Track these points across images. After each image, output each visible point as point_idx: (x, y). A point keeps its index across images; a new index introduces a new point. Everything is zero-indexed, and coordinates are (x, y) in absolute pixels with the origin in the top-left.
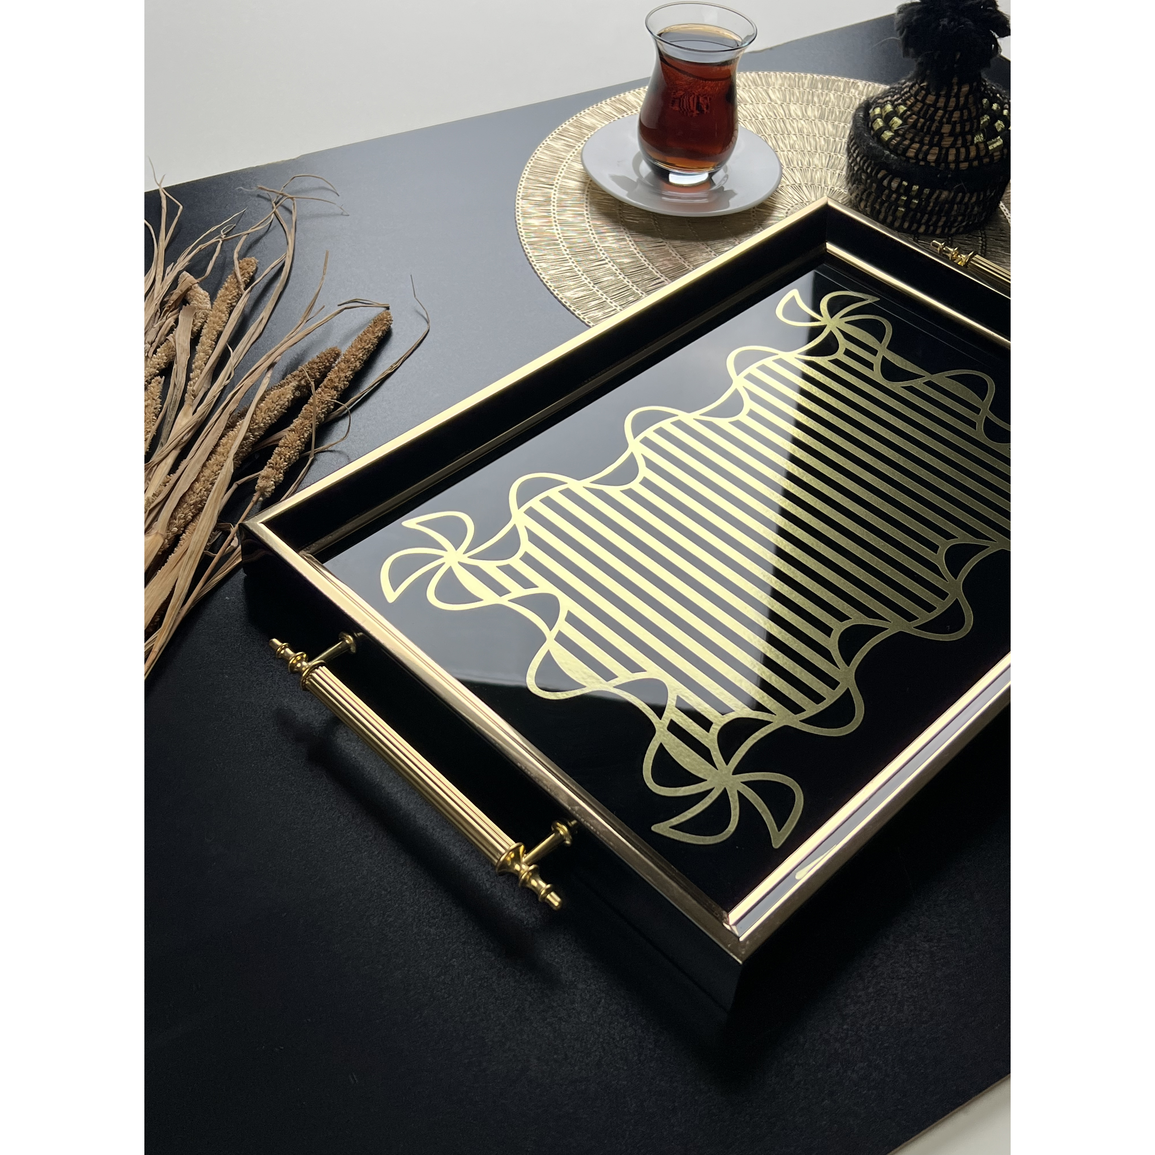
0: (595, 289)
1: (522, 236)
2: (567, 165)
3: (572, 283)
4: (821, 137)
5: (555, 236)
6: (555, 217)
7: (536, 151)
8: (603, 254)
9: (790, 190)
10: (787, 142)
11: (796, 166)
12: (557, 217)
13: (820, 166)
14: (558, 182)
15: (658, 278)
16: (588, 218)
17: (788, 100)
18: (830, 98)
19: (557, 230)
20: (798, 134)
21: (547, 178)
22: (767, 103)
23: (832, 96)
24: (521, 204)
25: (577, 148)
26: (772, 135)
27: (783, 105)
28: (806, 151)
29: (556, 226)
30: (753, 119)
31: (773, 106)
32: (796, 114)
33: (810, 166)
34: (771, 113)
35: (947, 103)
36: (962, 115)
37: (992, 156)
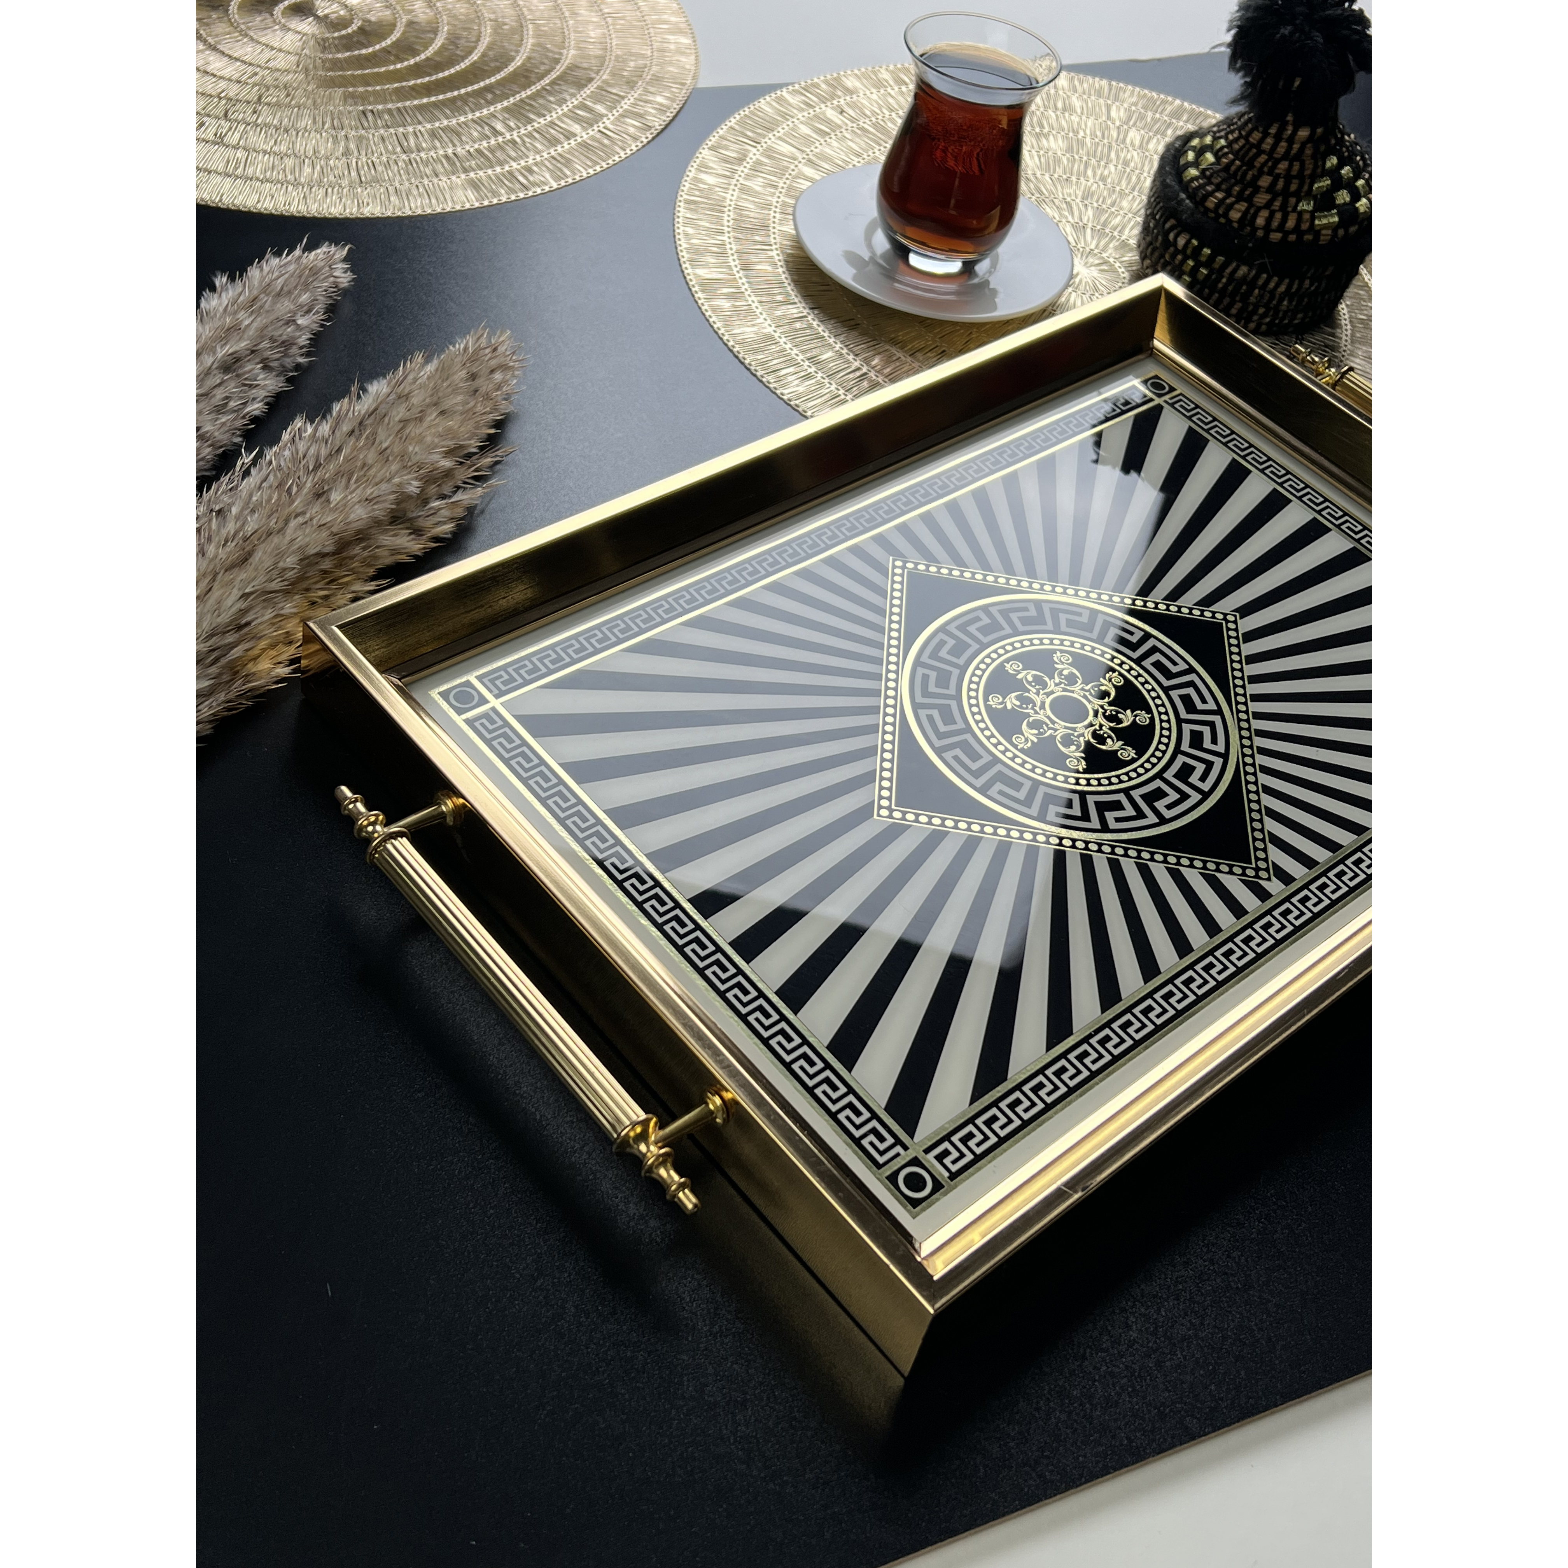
35: (1275, 146)
36: (1291, 166)
37: (1317, 233)
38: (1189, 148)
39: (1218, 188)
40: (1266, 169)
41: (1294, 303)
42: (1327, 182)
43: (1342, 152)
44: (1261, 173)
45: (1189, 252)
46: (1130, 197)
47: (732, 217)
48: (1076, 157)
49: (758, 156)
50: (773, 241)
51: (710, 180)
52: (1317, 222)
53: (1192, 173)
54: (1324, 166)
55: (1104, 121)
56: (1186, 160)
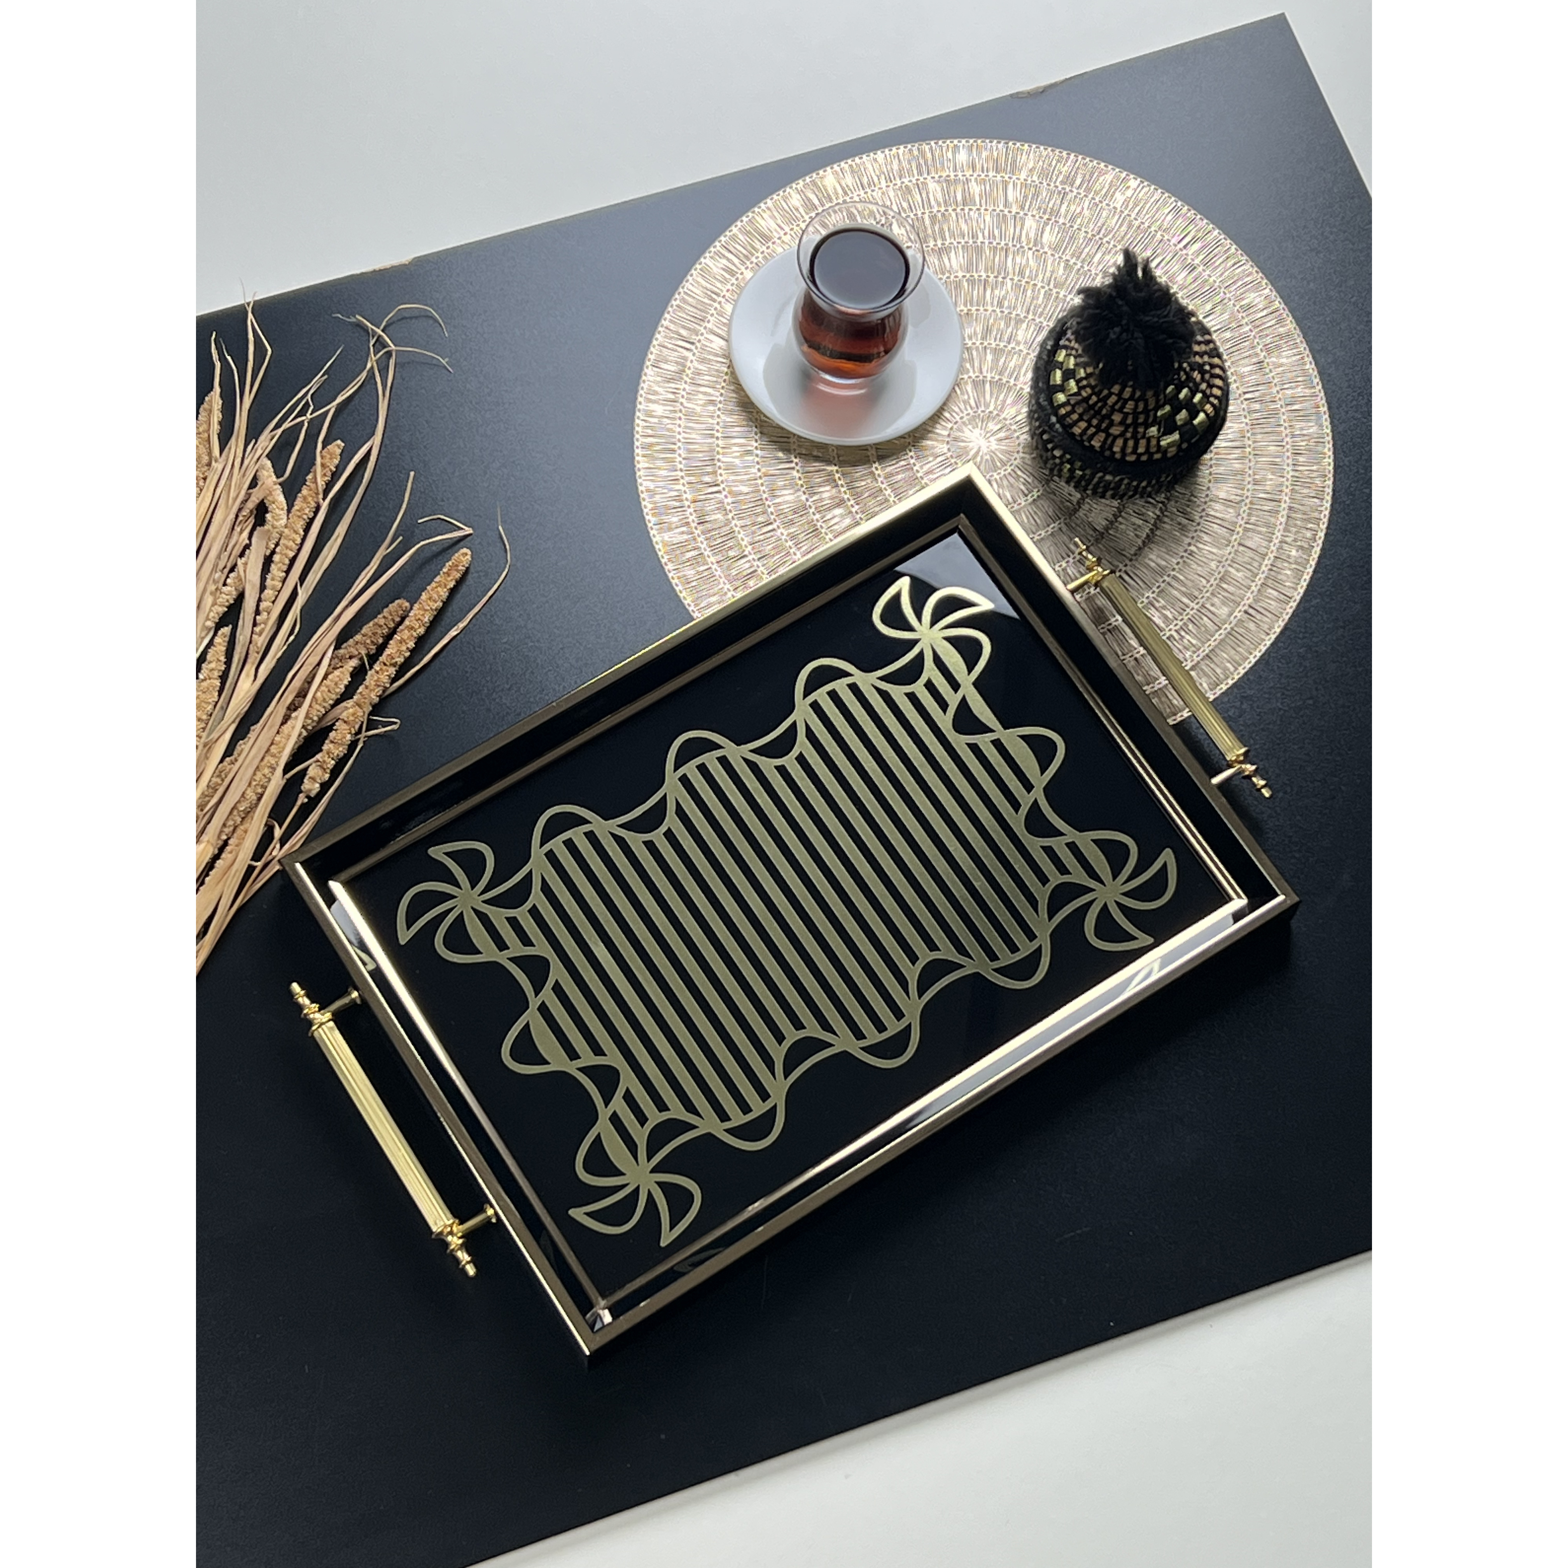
0: (698, 532)
1: (638, 432)
3: (675, 519)
4: (1043, 287)
5: (674, 437)
6: (682, 404)
7: (689, 277)
8: (721, 475)
9: (969, 388)
10: (997, 292)
11: (992, 341)
12: (686, 404)
13: (1021, 347)
14: (702, 338)
15: (771, 524)
16: (719, 409)
17: (1027, 207)
18: (1083, 209)
19: (680, 426)
20: (1016, 278)
21: (689, 329)
22: (998, 210)
23: (1087, 203)
24: (650, 375)
25: (738, 275)
26: (982, 278)
27: (1018, 216)
28: (1013, 316)
29: (680, 418)
30: (971, 241)
31: (1005, 216)
32: (1027, 238)
33: (1009, 343)
34: (996, 232)
35: (1121, 391)
36: (1136, 406)
37: (1165, 452)
38: (1057, 362)
39: (1081, 419)
40: (1117, 407)
41: (1156, 487)
42: (1168, 408)
43: (1179, 379)
44: (1113, 410)
45: (1064, 460)
47: (683, 456)
48: (976, 277)
49: (695, 364)
50: (720, 479)
51: (659, 409)
52: (1163, 443)
53: (1061, 397)
54: (1165, 396)
55: (1001, 211)
56: (1055, 381)
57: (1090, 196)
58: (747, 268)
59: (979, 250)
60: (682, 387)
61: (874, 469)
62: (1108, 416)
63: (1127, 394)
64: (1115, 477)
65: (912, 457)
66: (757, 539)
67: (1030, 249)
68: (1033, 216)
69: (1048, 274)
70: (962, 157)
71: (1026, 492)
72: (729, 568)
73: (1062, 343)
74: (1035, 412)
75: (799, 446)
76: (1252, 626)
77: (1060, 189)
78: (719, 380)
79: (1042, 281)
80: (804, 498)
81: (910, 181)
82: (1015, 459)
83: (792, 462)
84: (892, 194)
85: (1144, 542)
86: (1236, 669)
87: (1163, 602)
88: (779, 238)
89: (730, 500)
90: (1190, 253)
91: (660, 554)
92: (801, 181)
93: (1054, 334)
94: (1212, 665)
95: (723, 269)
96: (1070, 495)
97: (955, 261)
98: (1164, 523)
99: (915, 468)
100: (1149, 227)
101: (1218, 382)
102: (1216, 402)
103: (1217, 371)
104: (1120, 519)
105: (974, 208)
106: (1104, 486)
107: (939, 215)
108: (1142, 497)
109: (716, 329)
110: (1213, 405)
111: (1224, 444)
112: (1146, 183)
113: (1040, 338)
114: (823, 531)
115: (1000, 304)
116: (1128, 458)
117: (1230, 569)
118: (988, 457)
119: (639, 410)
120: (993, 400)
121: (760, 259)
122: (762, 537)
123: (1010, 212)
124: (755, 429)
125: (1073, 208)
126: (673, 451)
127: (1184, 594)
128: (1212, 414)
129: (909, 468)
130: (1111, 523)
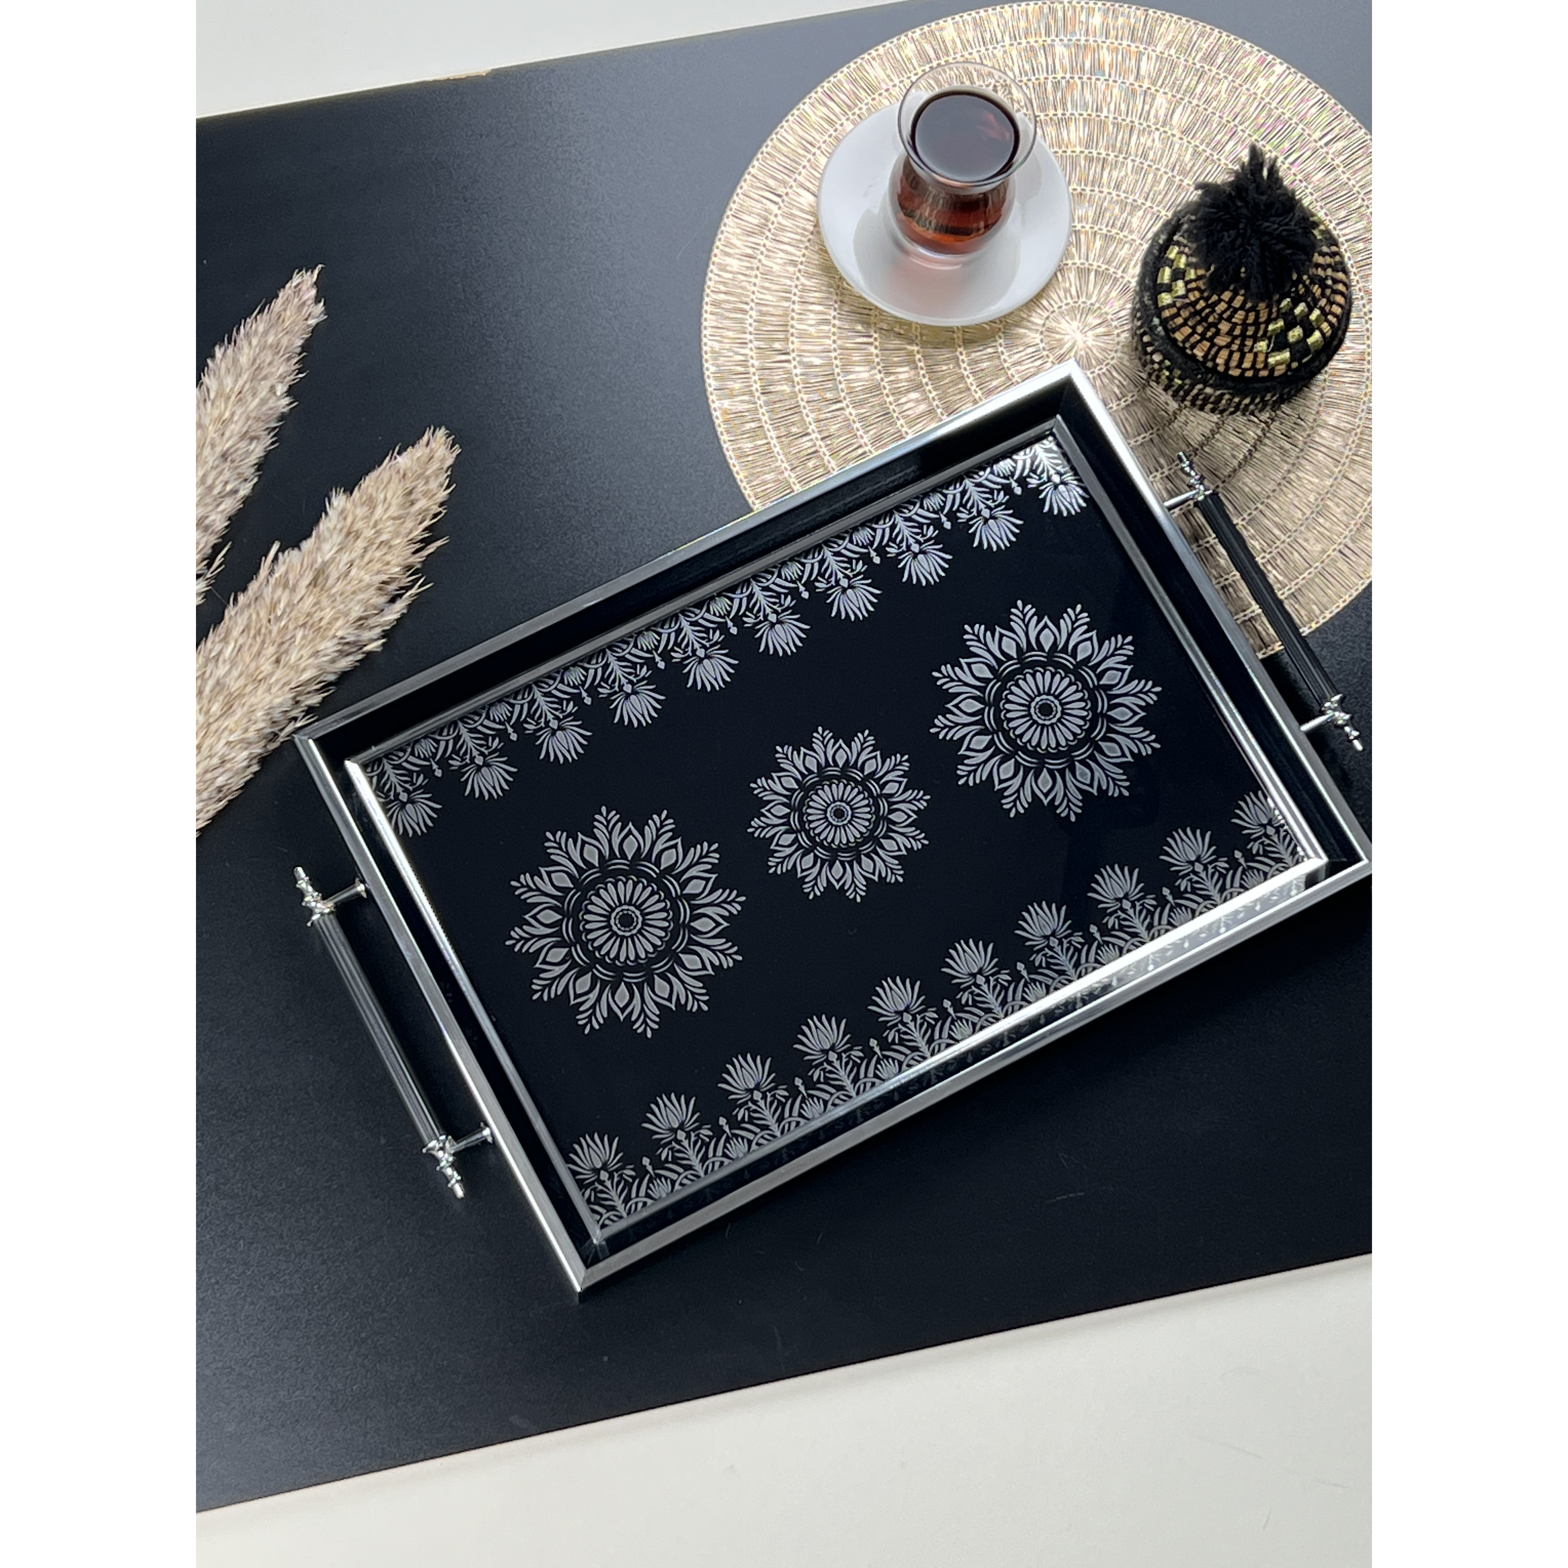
0: (760, 402)
2: (812, 158)
3: (737, 386)
4: (1166, 173)
5: (747, 296)
6: (760, 261)
7: (784, 123)
8: (793, 343)
9: (1072, 275)
10: (1115, 174)
11: (1103, 227)
12: (765, 261)
13: (1134, 236)
14: (790, 191)
15: (840, 401)
16: (800, 271)
17: (1159, 83)
19: (755, 285)
21: (777, 180)
22: (1128, 83)
24: (728, 225)
25: (838, 126)
26: (1102, 157)
27: (1149, 92)
28: (1130, 201)
29: (756, 277)
30: (1094, 114)
31: (1134, 92)
32: (1156, 116)
33: (1121, 229)
34: (1123, 107)
35: (1232, 299)
36: (1246, 317)
37: (1272, 370)
38: (1167, 258)
39: (1185, 324)
40: (1225, 316)
41: (1260, 406)
42: (1281, 323)
43: (1297, 291)
44: (1221, 318)
45: (1163, 366)
46: (1141, 213)
47: (755, 318)
48: (1095, 155)
49: (780, 219)
50: (791, 346)
51: (735, 264)
52: (1271, 360)
53: (1166, 299)
54: (1279, 310)
55: (1132, 84)
56: (1162, 279)
57: (1230, 78)
58: (848, 119)
59: (1102, 125)
60: (762, 243)
61: (958, 353)
62: (1215, 325)
63: (1237, 303)
64: (1216, 389)
65: (1001, 345)
66: (823, 416)
67: (1157, 129)
68: (1165, 93)
69: (1173, 159)
70: (1097, 20)
71: (1120, 396)
72: (789, 445)
73: (1176, 238)
74: (1138, 310)
75: (882, 321)
76: (1345, 568)
77: (1198, 66)
78: (803, 239)
79: (1167, 166)
80: (879, 377)
81: (1036, 42)
82: (1113, 358)
83: (870, 336)
84: (1014, 53)
85: (1240, 464)
86: (1322, 612)
87: (1252, 531)
88: (887, 90)
89: (798, 371)
90: (1331, 152)
91: (717, 422)
92: (918, 30)
93: (1169, 227)
94: (1297, 606)
95: (821, 118)
96: (1167, 404)
97: (1075, 134)
98: (1265, 445)
99: (1002, 357)
100: (1290, 119)
101: (1339, 299)
102: (1334, 320)
103: (1340, 287)
104: (1217, 436)
105: (1102, 79)
106: (1203, 399)
107: (1064, 82)
108: (1244, 415)
109: (808, 184)
110: (1331, 324)
111: (1341, 366)
112: (1292, 70)
113: (1156, 228)
114: (895, 415)
115: (1117, 187)
116: (1231, 372)
117: (1329, 503)
118: (1083, 353)
119: (713, 264)
120: (1096, 292)
121: (864, 111)
122: (829, 415)
123: (1140, 86)
124: (835, 297)
125: (1209, 89)
126: (745, 312)
127: (1277, 525)
128: (1328, 334)
129: (997, 355)
130: (1208, 439)
